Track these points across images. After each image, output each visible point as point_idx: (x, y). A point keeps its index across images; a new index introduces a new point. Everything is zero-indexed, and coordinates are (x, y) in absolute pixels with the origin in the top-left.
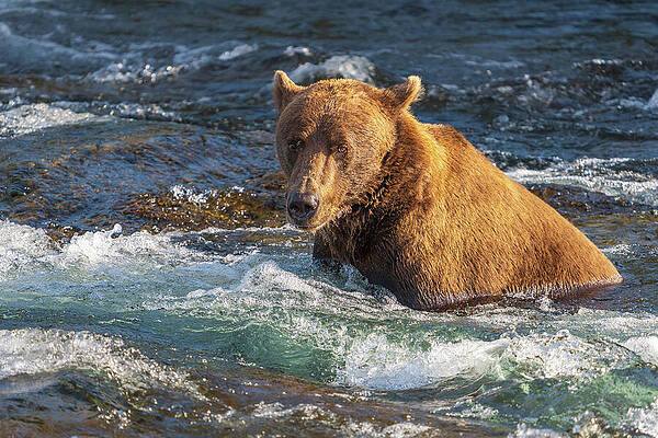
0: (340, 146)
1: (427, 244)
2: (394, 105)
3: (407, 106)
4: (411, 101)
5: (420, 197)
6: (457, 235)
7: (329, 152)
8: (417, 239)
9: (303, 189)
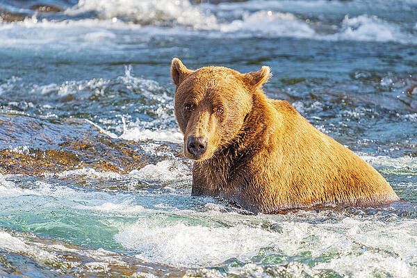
2: (252, 84)
3: (260, 86)
4: (263, 82)
6: (289, 169)
7: (212, 112)
8: (263, 170)
9: (197, 135)
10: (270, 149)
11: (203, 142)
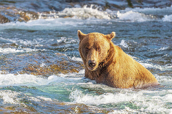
0: (99, 49)
1: (115, 71)
5: (114, 61)
6: (122, 70)
7: (96, 50)
8: (113, 70)
9: (92, 60)
10: (115, 63)
11: (94, 62)
